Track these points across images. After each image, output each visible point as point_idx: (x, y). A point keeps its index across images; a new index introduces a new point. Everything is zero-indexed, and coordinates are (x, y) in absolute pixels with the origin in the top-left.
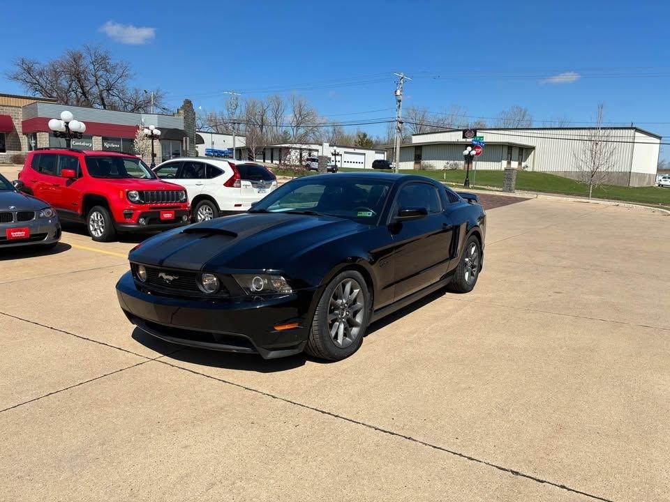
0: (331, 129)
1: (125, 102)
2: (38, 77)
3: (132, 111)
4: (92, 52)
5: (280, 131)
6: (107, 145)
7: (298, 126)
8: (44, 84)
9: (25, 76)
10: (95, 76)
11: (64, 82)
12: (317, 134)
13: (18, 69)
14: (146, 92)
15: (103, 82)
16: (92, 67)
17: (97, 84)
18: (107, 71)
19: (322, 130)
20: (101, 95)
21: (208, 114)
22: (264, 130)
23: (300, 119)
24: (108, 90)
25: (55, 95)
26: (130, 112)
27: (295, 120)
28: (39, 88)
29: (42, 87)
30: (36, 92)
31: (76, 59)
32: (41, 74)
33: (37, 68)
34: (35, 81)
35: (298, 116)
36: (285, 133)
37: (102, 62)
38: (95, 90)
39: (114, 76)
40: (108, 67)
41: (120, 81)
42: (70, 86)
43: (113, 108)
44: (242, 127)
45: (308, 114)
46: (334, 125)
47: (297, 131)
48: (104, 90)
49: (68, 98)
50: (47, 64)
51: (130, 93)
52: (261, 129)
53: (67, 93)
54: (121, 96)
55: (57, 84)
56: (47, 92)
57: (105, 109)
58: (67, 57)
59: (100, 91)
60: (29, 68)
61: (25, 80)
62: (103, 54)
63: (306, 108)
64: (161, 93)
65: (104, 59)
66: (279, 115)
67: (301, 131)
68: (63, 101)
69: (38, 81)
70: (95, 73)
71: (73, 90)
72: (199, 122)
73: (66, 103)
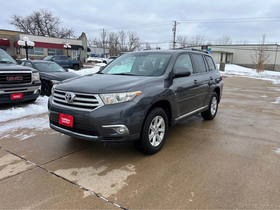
0: (145, 45)
1: (58, 34)
2: (22, 23)
3: (61, 38)
4: (44, 12)
5: (124, 46)
6: (50, 52)
7: (131, 44)
8: (24, 26)
9: (16, 22)
10: (46, 23)
11: (33, 26)
12: (140, 48)
13: (13, 20)
14: (67, 30)
15: (49, 26)
16: (44, 19)
17: (46, 26)
18: (50, 21)
19: (142, 46)
20: (48, 31)
21: (94, 39)
22: (117, 46)
23: (132, 41)
24: (51, 29)
25: (29, 31)
26: (60, 38)
27: (130, 42)
28: (22, 28)
29: (23, 27)
30: (21, 30)
31: (38, 15)
32: (23, 22)
33: (21, 19)
34: (20, 25)
35: (131, 40)
36: (126, 47)
37: (48, 17)
38: (46, 29)
39: (54, 23)
40: (51, 19)
41: (56, 25)
42: (35, 27)
43: (53, 36)
44: (108, 45)
45: (136, 39)
46: (147, 44)
47: (131, 47)
48: (49, 29)
49: (34, 32)
50: (25, 17)
51: (60, 30)
52: (116, 46)
53: (34, 30)
54: (56, 31)
55: (30, 26)
56: (25, 30)
57: (50, 37)
58: (34, 15)
59: (48, 29)
60: (18, 19)
61: (16, 24)
62: (49, 13)
63: (135, 37)
64: (73, 30)
65: (49, 15)
66: (123, 39)
67: (133, 46)
68: (32, 33)
69: (22, 25)
70: (45, 21)
71: (36, 29)
72: (90, 42)
73: (34, 35)
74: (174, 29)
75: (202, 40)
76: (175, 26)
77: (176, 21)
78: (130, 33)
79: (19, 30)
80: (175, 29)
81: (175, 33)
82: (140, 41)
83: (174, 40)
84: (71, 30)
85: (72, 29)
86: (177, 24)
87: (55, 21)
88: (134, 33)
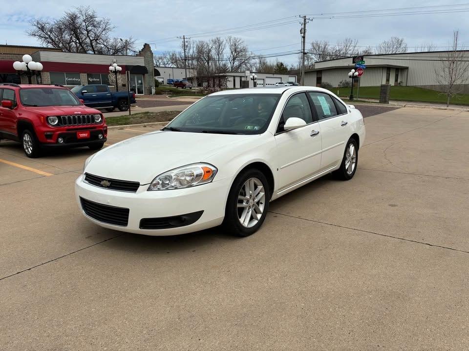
0: (257, 61)
1: (108, 48)
2: (49, 33)
3: (114, 54)
4: (83, 13)
5: (222, 63)
7: (234, 59)
8: (53, 38)
9: (40, 32)
10: (87, 30)
11: (67, 36)
12: (248, 65)
13: (35, 28)
14: (121, 40)
15: (92, 35)
16: (84, 24)
17: (88, 36)
18: (95, 26)
19: (253, 61)
20: (91, 44)
22: (210, 64)
24: (96, 40)
25: (61, 45)
26: (112, 55)
27: (232, 55)
28: (50, 41)
29: (52, 40)
30: (49, 44)
31: (73, 18)
32: (51, 31)
33: (47, 26)
34: (47, 36)
35: (234, 53)
36: (225, 65)
37: (90, 19)
38: (88, 40)
39: (100, 30)
40: (95, 23)
41: (104, 33)
42: (71, 38)
43: (100, 53)
44: (195, 63)
45: (241, 51)
46: (260, 57)
47: (233, 64)
48: (93, 40)
49: (70, 47)
50: (54, 23)
51: (111, 41)
52: (208, 63)
53: (69, 43)
54: (105, 44)
55: (62, 38)
56: (55, 44)
57: (95, 54)
58: (67, 18)
59: (91, 41)
60: (42, 27)
61: (40, 36)
62: (91, 14)
63: (239, 47)
64: (133, 40)
65: (91, 17)
66: (220, 52)
67: (237, 63)
68: (67, 49)
69: (50, 36)
70: (86, 28)
71: (73, 41)
72: (165, 60)
73: (69, 51)
74: (303, 30)
75: (355, 47)
76: (305, 24)
77: (305, 17)
78: (231, 41)
79: (45, 45)
80: (305, 30)
81: (304, 37)
82: (248, 54)
83: (304, 50)
84: (128, 40)
85: (130, 39)
86: (307, 21)
87: (103, 26)
88: (238, 41)
